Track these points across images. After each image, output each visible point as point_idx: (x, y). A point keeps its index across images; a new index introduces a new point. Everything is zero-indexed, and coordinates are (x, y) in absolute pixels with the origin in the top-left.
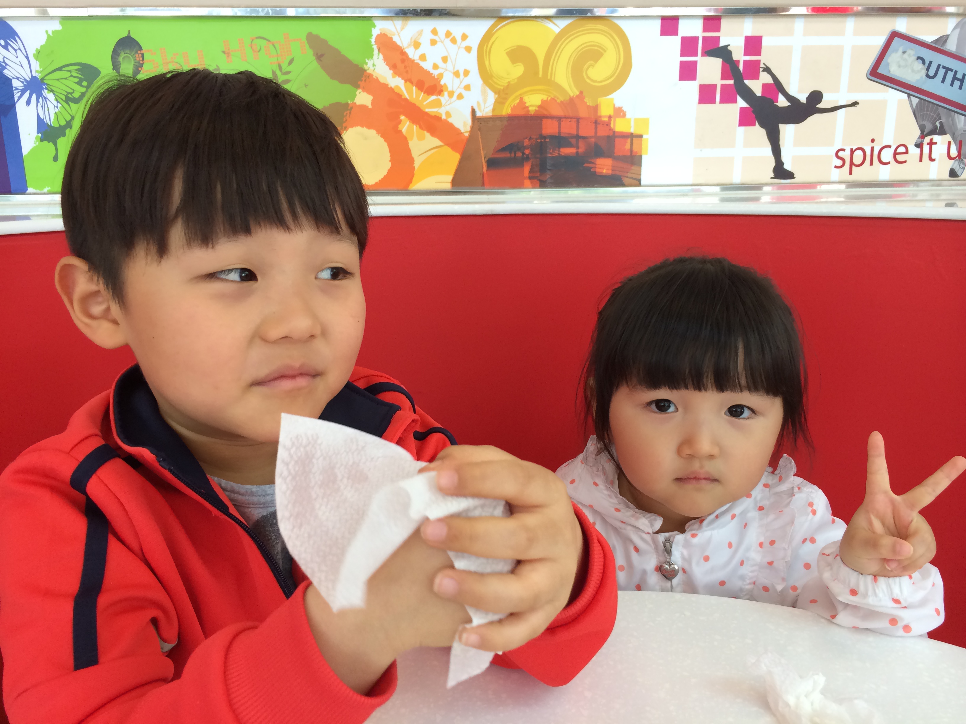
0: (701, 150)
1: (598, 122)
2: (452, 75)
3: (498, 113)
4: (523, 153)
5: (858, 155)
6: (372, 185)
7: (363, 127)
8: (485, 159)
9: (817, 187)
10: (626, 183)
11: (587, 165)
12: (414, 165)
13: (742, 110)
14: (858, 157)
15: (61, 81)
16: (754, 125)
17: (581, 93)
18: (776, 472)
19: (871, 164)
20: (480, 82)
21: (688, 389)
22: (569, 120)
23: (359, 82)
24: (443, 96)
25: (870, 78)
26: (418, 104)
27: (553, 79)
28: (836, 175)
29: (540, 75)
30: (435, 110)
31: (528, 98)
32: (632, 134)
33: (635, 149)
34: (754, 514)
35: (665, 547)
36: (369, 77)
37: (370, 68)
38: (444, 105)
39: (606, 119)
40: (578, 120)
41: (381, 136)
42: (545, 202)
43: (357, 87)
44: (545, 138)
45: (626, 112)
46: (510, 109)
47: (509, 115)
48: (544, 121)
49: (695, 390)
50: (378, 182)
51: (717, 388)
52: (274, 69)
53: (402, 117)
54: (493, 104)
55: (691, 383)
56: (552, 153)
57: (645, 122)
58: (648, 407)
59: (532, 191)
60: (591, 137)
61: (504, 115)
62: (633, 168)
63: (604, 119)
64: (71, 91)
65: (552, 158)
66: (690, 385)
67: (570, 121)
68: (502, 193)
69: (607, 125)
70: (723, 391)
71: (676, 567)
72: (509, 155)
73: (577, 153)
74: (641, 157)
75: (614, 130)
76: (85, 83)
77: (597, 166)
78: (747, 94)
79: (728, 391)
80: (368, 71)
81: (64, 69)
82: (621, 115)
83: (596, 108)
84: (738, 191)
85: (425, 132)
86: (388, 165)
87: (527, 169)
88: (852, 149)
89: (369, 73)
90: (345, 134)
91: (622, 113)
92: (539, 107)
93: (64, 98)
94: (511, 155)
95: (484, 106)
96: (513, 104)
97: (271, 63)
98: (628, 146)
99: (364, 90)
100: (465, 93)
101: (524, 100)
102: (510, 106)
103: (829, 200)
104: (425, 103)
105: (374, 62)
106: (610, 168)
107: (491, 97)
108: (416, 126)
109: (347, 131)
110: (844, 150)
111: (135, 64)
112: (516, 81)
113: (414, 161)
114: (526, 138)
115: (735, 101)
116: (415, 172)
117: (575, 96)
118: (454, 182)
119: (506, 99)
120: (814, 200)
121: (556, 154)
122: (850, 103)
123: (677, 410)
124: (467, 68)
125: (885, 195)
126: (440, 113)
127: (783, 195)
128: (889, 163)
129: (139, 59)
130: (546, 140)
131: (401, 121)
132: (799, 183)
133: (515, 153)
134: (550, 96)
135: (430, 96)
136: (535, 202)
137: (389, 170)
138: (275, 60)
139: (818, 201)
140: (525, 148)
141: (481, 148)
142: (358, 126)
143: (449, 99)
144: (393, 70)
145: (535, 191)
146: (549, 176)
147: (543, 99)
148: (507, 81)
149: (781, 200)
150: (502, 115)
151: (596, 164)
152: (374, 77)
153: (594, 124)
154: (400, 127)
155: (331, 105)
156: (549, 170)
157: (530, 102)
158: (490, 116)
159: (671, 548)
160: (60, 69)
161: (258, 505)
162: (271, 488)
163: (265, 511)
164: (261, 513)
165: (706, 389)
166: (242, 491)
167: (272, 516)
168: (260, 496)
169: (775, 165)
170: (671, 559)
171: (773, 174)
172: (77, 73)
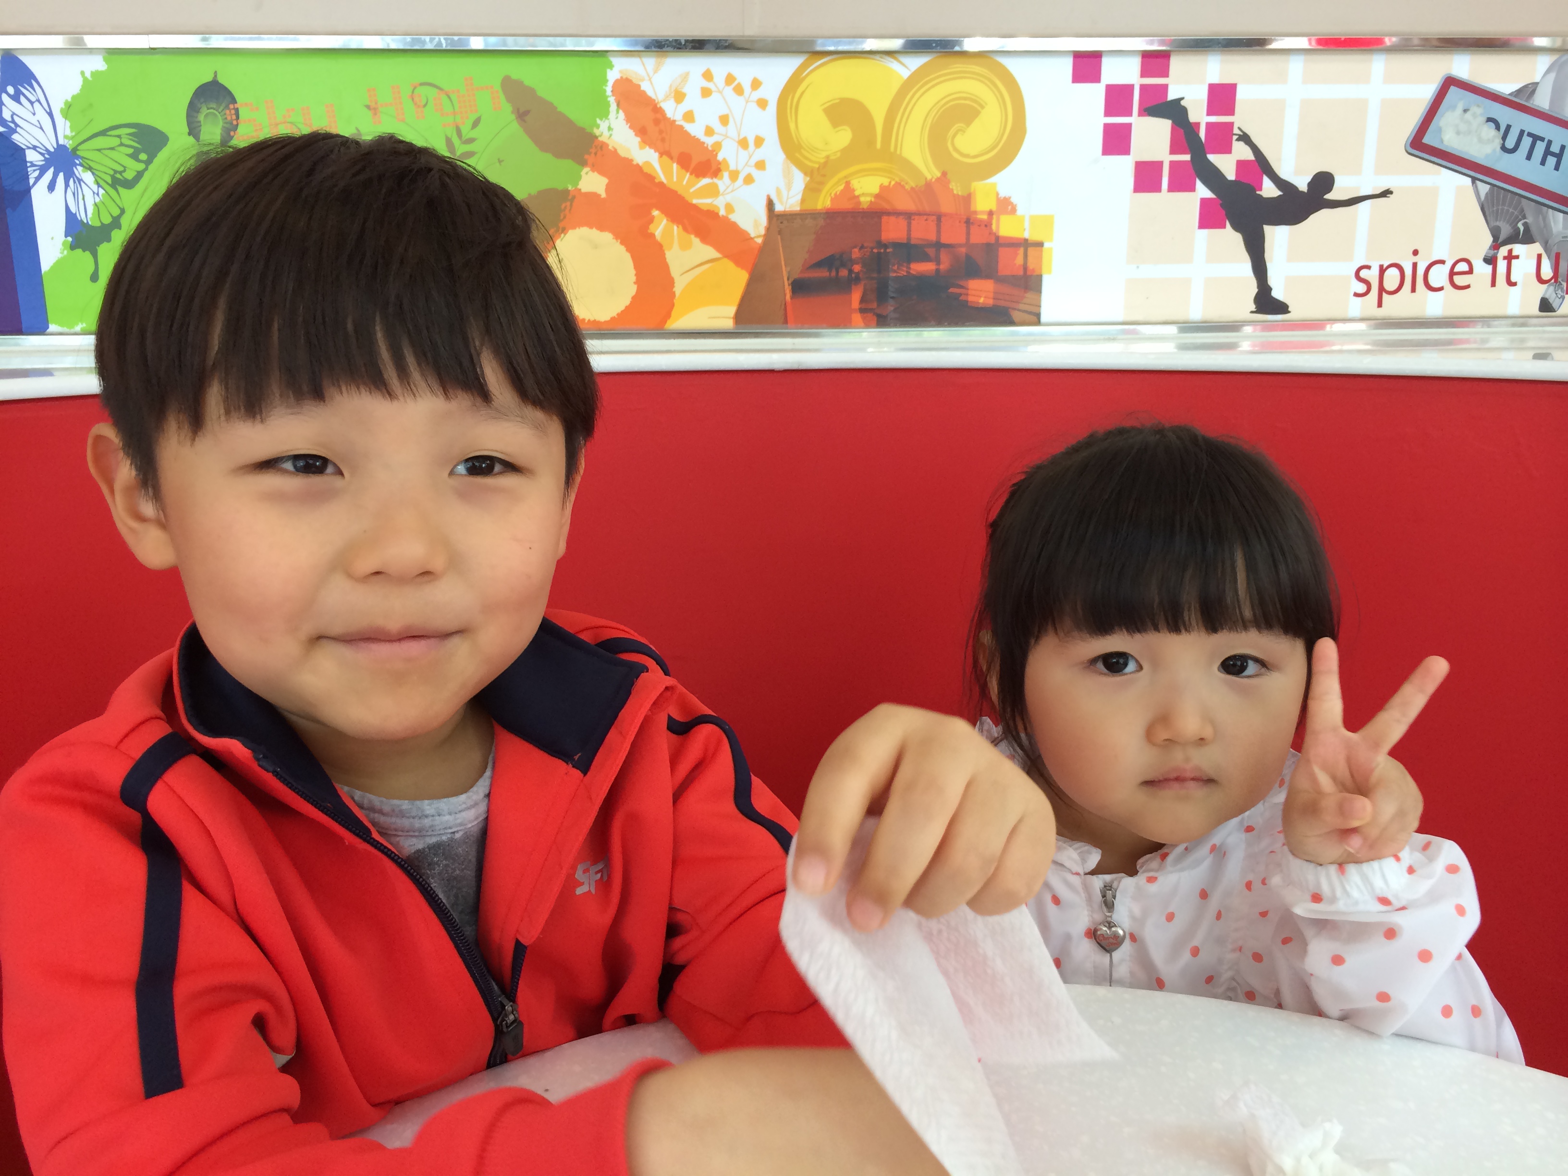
0: (1138, 267)
1: (971, 221)
2: (736, 144)
3: (810, 206)
4: (851, 271)
5: (1392, 275)
6: (605, 322)
7: (591, 228)
8: (788, 279)
9: (1325, 327)
10: (1016, 320)
11: (953, 290)
12: (674, 289)
13: (1204, 202)
14: (1392, 278)
15: (104, 152)
16: (1224, 227)
17: (944, 174)
19: (1413, 290)
20: (781, 156)
21: (1159, 631)
22: (925, 217)
23: (586, 157)
24: (721, 178)
25: (1410, 152)
26: (680, 192)
27: (898, 152)
28: (1356, 308)
29: (879, 146)
30: (708, 201)
31: (859, 182)
32: (1026, 240)
33: (1031, 265)
34: (1237, 840)
35: (1104, 896)
36: (601, 148)
37: (604, 134)
38: (723, 192)
39: (985, 217)
40: (939, 217)
41: (622, 243)
42: (885, 349)
43: (583, 163)
44: (885, 246)
45: (1016, 205)
46: (829, 199)
47: (827, 209)
48: (885, 219)
49: (1170, 632)
50: (616, 317)
51: (1207, 629)
52: (449, 136)
53: (656, 213)
54: (802, 192)
55: (1163, 619)
56: (896, 271)
57: (1047, 221)
58: (1090, 666)
59: (864, 332)
60: (960, 245)
61: (819, 210)
62: (1028, 295)
63: (980, 217)
64: (121, 169)
65: (897, 278)
66: (1162, 624)
67: (926, 220)
68: (816, 335)
69: (986, 226)
70: (1216, 632)
71: (1121, 932)
72: (828, 274)
73: (937, 270)
74: (1040, 278)
75: (997, 235)
76: (143, 156)
77: (970, 292)
78: (1212, 177)
79: (1223, 630)
80: (600, 139)
81: (109, 133)
82: (1009, 209)
83: (968, 199)
84: (1198, 333)
85: (693, 236)
86: (633, 290)
87: (856, 296)
88: (1381, 266)
89: (602, 142)
90: (563, 238)
91: (1010, 207)
92: (877, 196)
93: (109, 180)
94: (830, 274)
95: (788, 194)
96: (835, 192)
97: (444, 125)
98: (1019, 260)
99: (594, 168)
100: (755, 173)
101: (853, 185)
102: (829, 194)
103: (1346, 347)
104: (692, 190)
105: (610, 124)
106: (991, 295)
107: (799, 181)
108: (678, 227)
109: (565, 234)
110: (1368, 267)
111: (225, 125)
112: (839, 154)
113: (674, 283)
114: (855, 247)
115: (1192, 189)
116: (676, 301)
117: (933, 180)
118: (739, 317)
119: (822, 184)
120: (1322, 347)
121: (903, 273)
122: (1378, 192)
123: (1139, 668)
124: (761, 134)
125: (1436, 340)
126: (716, 206)
127: (1271, 339)
128: (1441, 289)
129: (231, 117)
130: (888, 250)
131: (653, 217)
132: (1296, 321)
133: (837, 272)
134: (894, 179)
135: (700, 178)
136: (870, 350)
137: (633, 298)
138: (450, 119)
139: (1327, 349)
140: (853, 262)
141: (783, 263)
142: (582, 227)
143: (731, 184)
144: (641, 137)
145: (869, 332)
146: (892, 308)
147: (882, 184)
148: (824, 154)
149: (1267, 347)
150: (816, 210)
151: (968, 289)
152: (610, 147)
153: (965, 225)
154: (652, 228)
155: (540, 192)
156: (892, 298)
157: (861, 188)
158: (796, 211)
159: (1114, 900)
160: (103, 133)
161: (410, 832)
162: (432, 806)
163: (422, 842)
164: (414, 844)
165: (1188, 629)
166: (386, 809)
167: (432, 851)
168: (414, 818)
169: (1257, 292)
170: (1112, 918)
171: (1254, 306)
172: (131, 139)
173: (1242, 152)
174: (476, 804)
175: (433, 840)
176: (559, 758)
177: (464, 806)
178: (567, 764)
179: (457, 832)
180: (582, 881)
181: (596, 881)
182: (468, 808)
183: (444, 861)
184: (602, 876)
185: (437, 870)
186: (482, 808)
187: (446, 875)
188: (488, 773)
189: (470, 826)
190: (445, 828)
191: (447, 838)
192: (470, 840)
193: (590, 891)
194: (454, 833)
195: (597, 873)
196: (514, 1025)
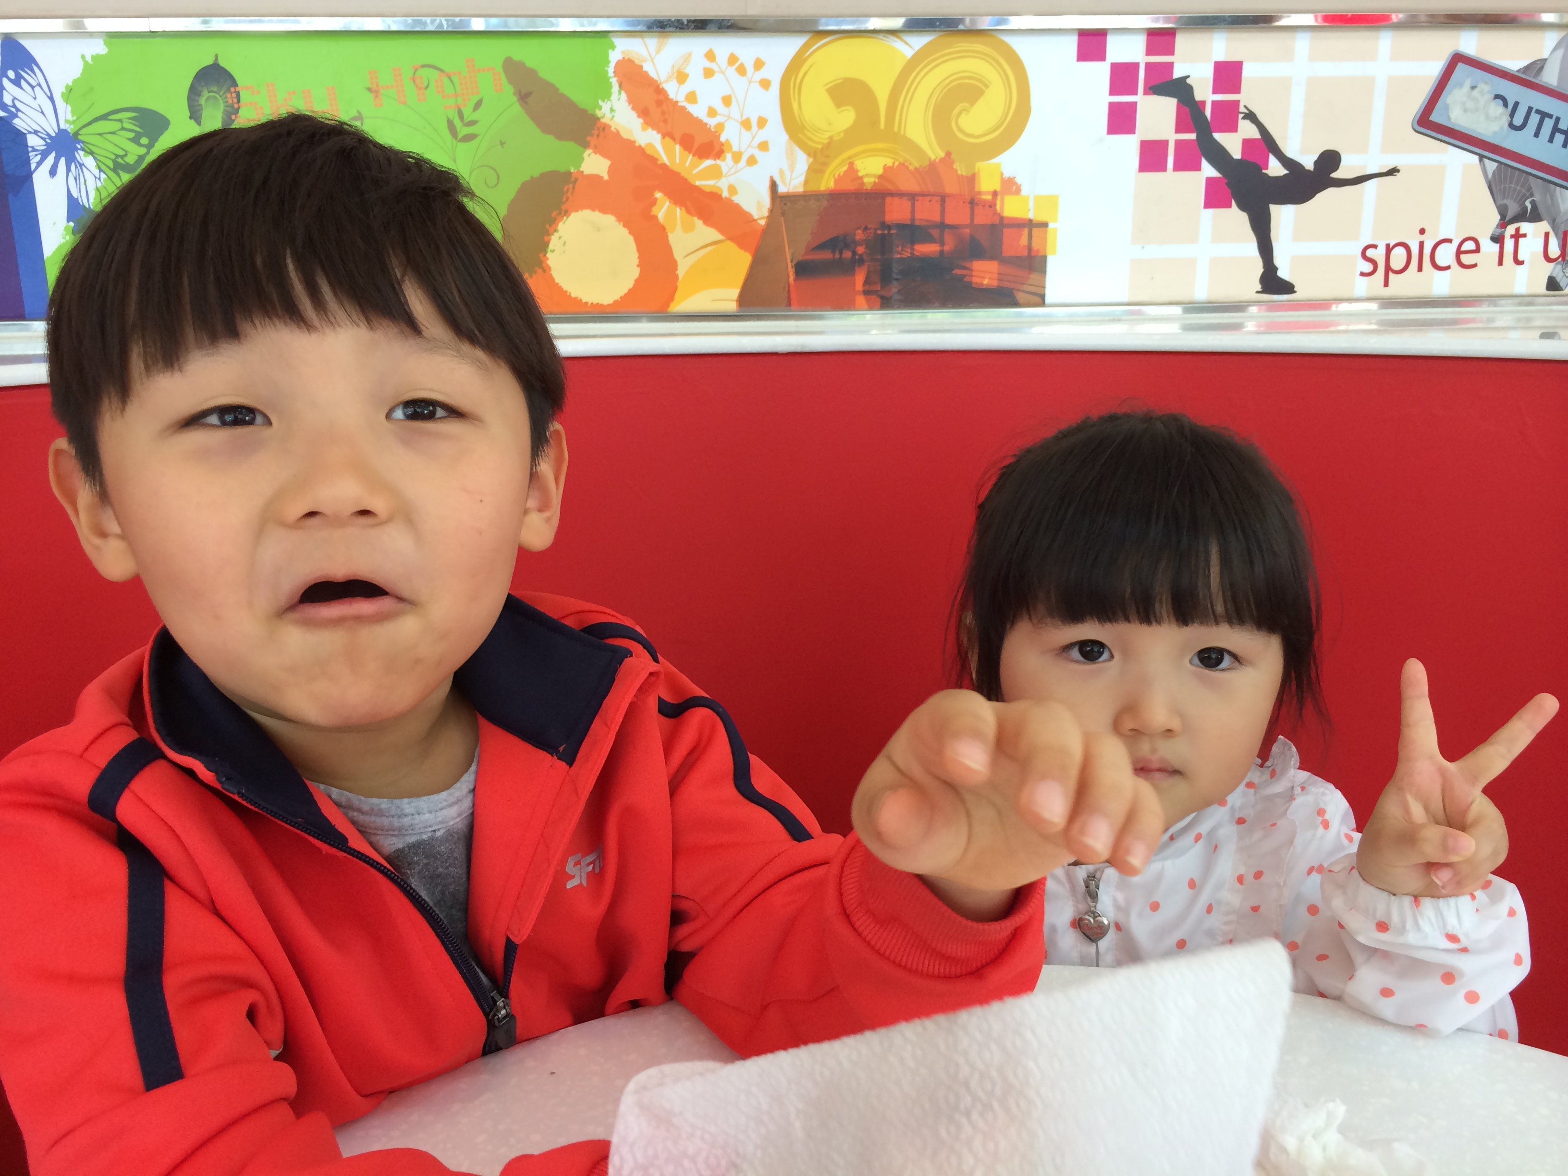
0: (1143, 247)
1: (976, 202)
2: (738, 126)
3: (813, 187)
4: (854, 253)
5: (1399, 254)
6: (609, 305)
7: (594, 210)
8: (792, 261)
9: (1331, 307)
10: (1021, 301)
11: (957, 271)
12: (677, 272)
13: (1210, 181)
14: (1398, 257)
15: (105, 136)
16: (1230, 206)
17: (948, 154)
18: (1268, 763)
19: (1420, 269)
20: (784, 137)
21: (1129, 622)
22: (929, 198)
23: (588, 138)
24: (724, 160)
25: (1417, 129)
26: (683, 174)
27: (902, 133)
28: (1362, 287)
29: (882, 126)
30: (711, 182)
31: (863, 163)
32: (1030, 220)
33: (1035, 245)
34: (1228, 832)
35: (1087, 887)
36: (604, 129)
37: (606, 115)
38: (726, 174)
39: (989, 197)
40: (943, 198)
41: (624, 226)
42: (889, 331)
43: (585, 145)
44: (889, 227)
45: (1020, 185)
46: (833, 180)
47: (831, 190)
48: (888, 200)
49: (1141, 624)
50: (619, 300)
51: (1177, 620)
52: (451, 118)
53: (658, 195)
54: (805, 174)
55: (1134, 610)
56: (901, 253)
57: (1052, 201)
58: (1063, 653)
59: (868, 314)
60: (965, 226)
61: (823, 191)
62: (1032, 276)
63: (984, 197)
64: (122, 153)
65: (901, 259)
66: (1133, 616)
67: (930, 201)
68: (820, 318)
69: (990, 206)
70: (1187, 625)
71: (1106, 922)
72: (831, 256)
73: (942, 252)
74: (1044, 259)
75: (1001, 215)
76: (144, 141)
77: (974, 273)
78: (1218, 156)
79: (1194, 623)
80: (602, 120)
81: (110, 117)
82: (1014, 190)
83: (972, 179)
84: (1203, 313)
85: (696, 218)
86: (636, 272)
87: (860, 278)
88: (1388, 245)
89: (604, 123)
90: (565, 221)
91: (1014, 188)
92: (880, 177)
93: (111, 165)
94: (834, 256)
95: (791, 176)
96: (838, 173)
97: (446, 108)
98: (1024, 241)
99: (597, 150)
100: (759, 155)
101: (856, 166)
102: (832, 176)
103: (1351, 327)
104: (695, 172)
105: (612, 106)
106: (996, 276)
107: (803, 162)
108: (681, 209)
109: (568, 217)
110: (1375, 246)
111: (226, 108)
112: (842, 135)
113: (677, 266)
114: (858, 228)
115: (1198, 168)
116: (679, 284)
117: (937, 160)
118: (743, 300)
119: (826, 164)
120: (1327, 327)
121: (907, 254)
122: (1385, 170)
123: (1112, 656)
124: (764, 115)
125: (1442, 320)
126: (719, 188)
127: (1277, 320)
128: (1448, 268)
129: (233, 101)
130: (892, 232)
131: (656, 200)
132: (1301, 301)
133: (841, 253)
134: (897, 160)
135: (703, 160)
136: (874, 332)
137: (636, 281)
138: (451, 102)
139: (1332, 329)
140: (857, 244)
141: (786, 244)
142: (586, 209)
143: (734, 165)
144: (643, 119)
145: (873, 314)
146: (896, 290)
147: (886, 165)
148: (827, 135)
149: (1273, 328)
150: (820, 191)
151: (972, 270)
152: (613, 129)
153: (969, 205)
154: (654, 210)
155: (542, 175)
156: (897, 279)
157: (865, 169)
158: (801, 192)
159: (1097, 890)
160: (104, 117)
161: (390, 831)
162: (412, 804)
163: (402, 841)
164: (394, 844)
165: (1159, 621)
166: (366, 808)
167: (412, 850)
168: (393, 817)
169: (1263, 272)
170: (1097, 908)
171: (1260, 286)
172: (131, 123)
173: (1248, 130)
174: (458, 801)
175: (412, 839)
176: (544, 750)
177: (445, 804)
178: (552, 756)
179: (439, 830)
180: (572, 875)
181: (588, 873)
182: (450, 806)
183: (424, 860)
184: (594, 868)
185: (418, 868)
186: (467, 803)
187: (427, 873)
188: (473, 768)
189: (452, 823)
190: (426, 827)
191: (427, 836)
192: (454, 837)
193: (581, 884)
194: (434, 831)
195: (588, 865)
196: (507, 1020)
